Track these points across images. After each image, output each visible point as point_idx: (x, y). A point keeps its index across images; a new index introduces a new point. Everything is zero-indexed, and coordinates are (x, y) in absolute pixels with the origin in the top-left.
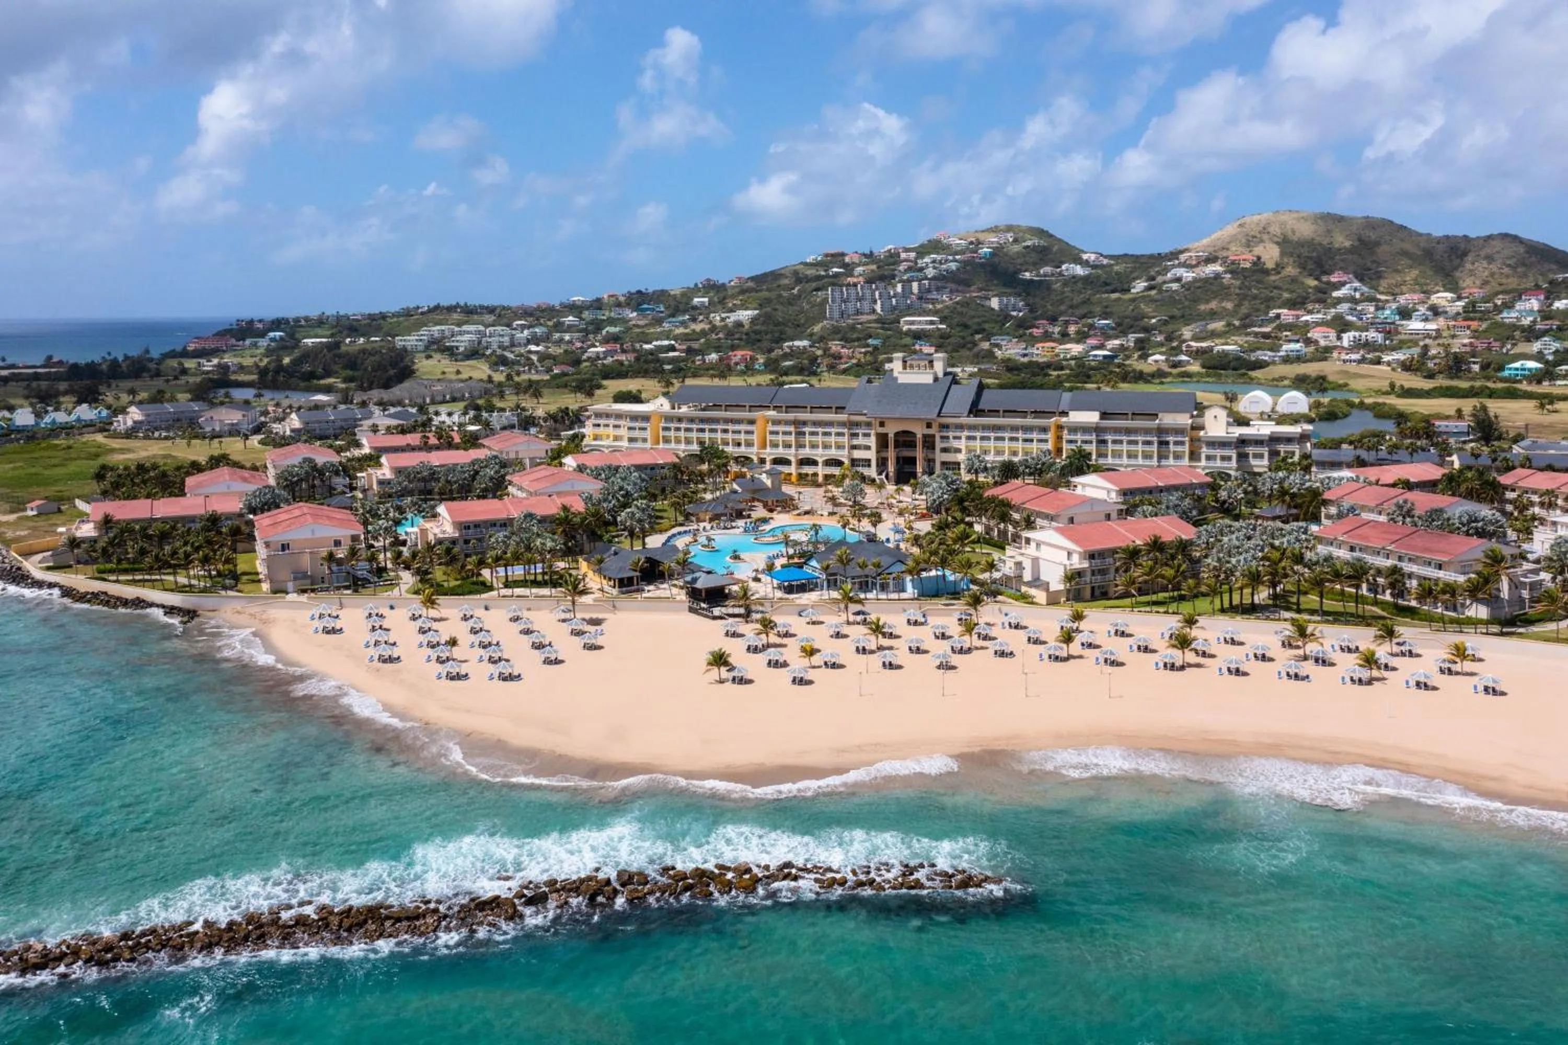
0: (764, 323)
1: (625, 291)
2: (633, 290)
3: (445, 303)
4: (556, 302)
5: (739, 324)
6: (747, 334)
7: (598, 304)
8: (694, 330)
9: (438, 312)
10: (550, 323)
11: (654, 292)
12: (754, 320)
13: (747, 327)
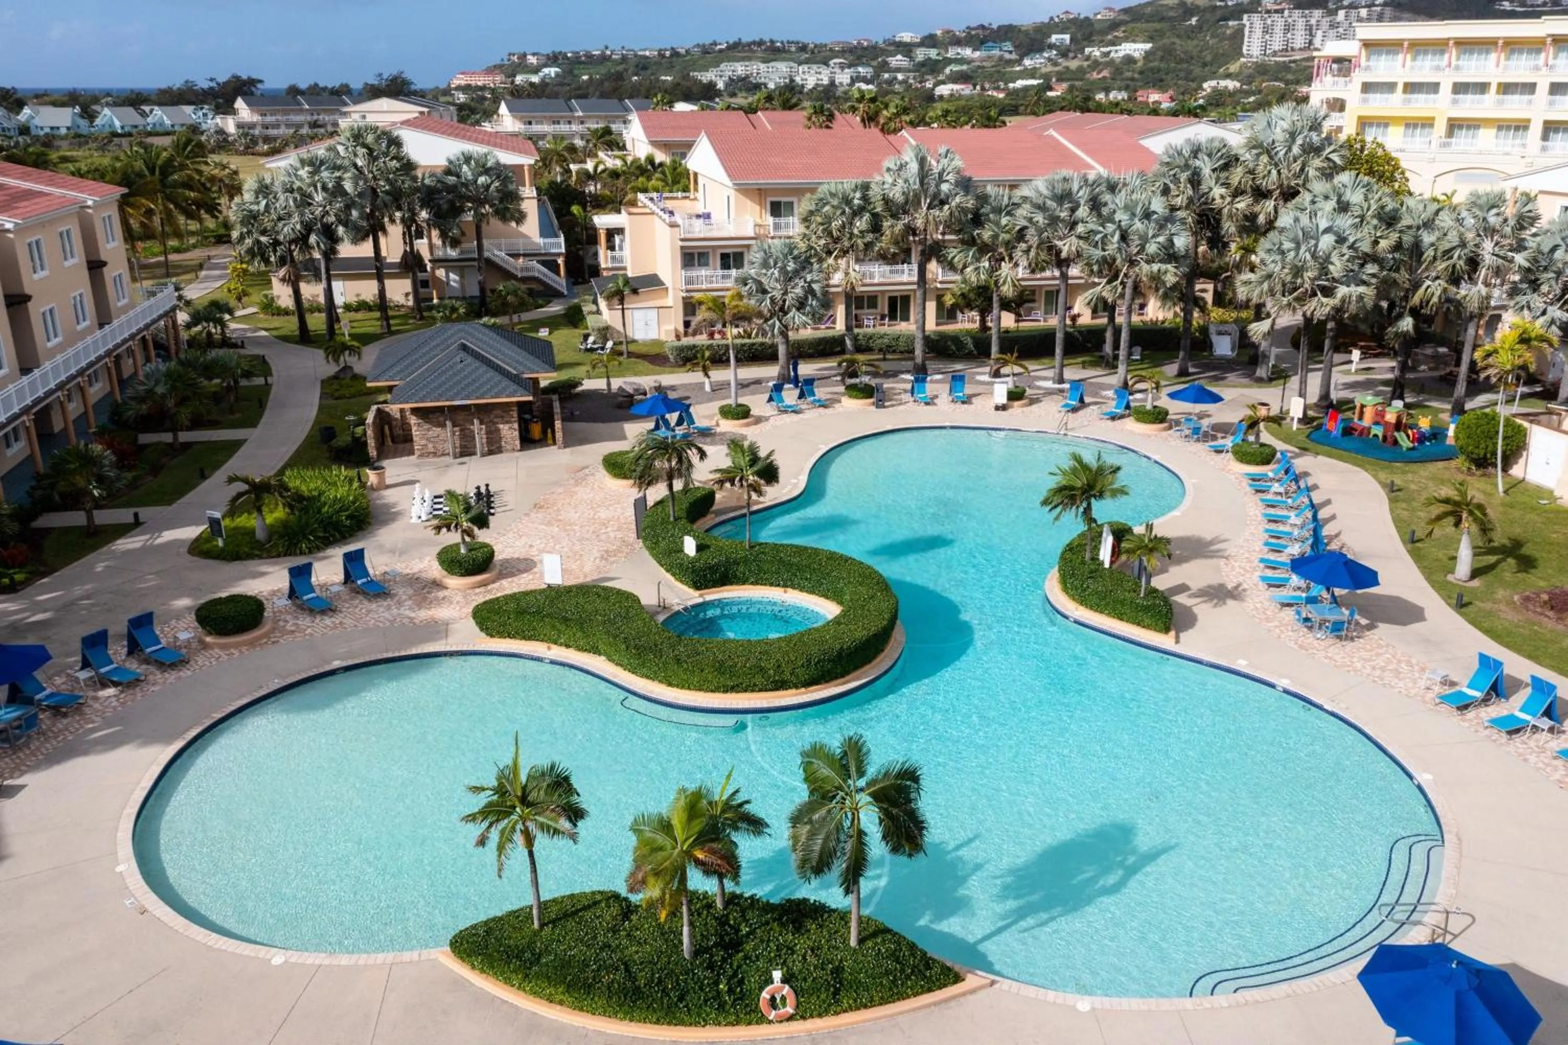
0: (1162, 59)
1: (963, 27)
2: (974, 24)
3: (746, 39)
4: (878, 38)
5: (1129, 60)
6: (1141, 73)
7: (930, 41)
8: (1067, 68)
9: (737, 50)
10: (874, 63)
11: (1000, 27)
12: (1148, 55)
13: (1140, 64)
